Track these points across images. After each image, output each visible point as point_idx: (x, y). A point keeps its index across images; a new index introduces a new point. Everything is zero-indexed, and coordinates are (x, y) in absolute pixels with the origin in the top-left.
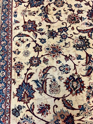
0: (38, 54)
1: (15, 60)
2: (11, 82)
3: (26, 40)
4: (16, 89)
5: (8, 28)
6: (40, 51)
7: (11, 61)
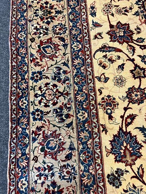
0: (140, 82)
1: (101, 93)
2: (99, 129)
3: (116, 58)
4: (110, 141)
5: (83, 35)
6: (142, 77)
7: (95, 95)
